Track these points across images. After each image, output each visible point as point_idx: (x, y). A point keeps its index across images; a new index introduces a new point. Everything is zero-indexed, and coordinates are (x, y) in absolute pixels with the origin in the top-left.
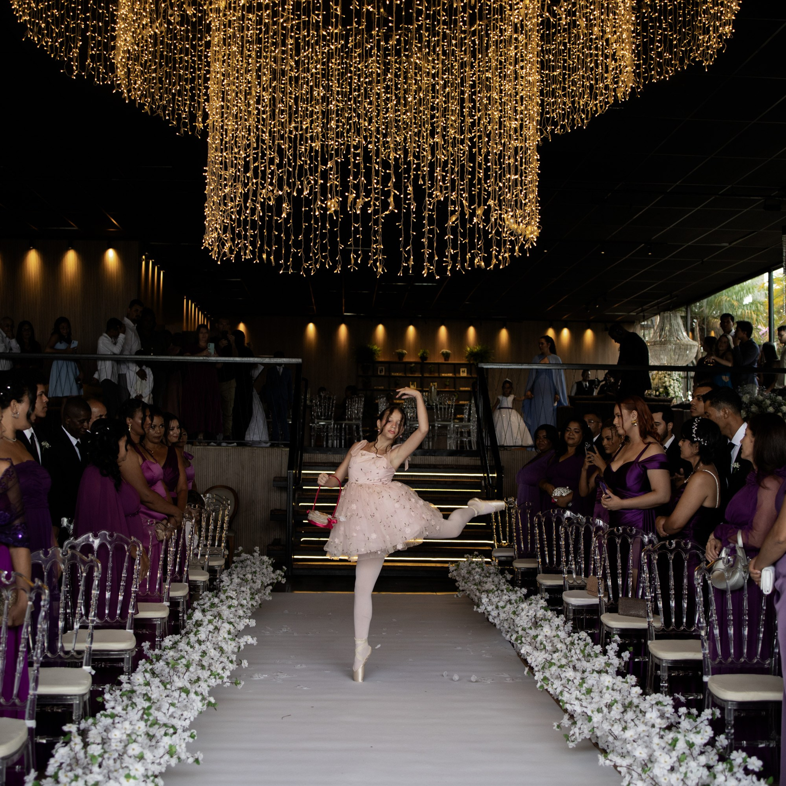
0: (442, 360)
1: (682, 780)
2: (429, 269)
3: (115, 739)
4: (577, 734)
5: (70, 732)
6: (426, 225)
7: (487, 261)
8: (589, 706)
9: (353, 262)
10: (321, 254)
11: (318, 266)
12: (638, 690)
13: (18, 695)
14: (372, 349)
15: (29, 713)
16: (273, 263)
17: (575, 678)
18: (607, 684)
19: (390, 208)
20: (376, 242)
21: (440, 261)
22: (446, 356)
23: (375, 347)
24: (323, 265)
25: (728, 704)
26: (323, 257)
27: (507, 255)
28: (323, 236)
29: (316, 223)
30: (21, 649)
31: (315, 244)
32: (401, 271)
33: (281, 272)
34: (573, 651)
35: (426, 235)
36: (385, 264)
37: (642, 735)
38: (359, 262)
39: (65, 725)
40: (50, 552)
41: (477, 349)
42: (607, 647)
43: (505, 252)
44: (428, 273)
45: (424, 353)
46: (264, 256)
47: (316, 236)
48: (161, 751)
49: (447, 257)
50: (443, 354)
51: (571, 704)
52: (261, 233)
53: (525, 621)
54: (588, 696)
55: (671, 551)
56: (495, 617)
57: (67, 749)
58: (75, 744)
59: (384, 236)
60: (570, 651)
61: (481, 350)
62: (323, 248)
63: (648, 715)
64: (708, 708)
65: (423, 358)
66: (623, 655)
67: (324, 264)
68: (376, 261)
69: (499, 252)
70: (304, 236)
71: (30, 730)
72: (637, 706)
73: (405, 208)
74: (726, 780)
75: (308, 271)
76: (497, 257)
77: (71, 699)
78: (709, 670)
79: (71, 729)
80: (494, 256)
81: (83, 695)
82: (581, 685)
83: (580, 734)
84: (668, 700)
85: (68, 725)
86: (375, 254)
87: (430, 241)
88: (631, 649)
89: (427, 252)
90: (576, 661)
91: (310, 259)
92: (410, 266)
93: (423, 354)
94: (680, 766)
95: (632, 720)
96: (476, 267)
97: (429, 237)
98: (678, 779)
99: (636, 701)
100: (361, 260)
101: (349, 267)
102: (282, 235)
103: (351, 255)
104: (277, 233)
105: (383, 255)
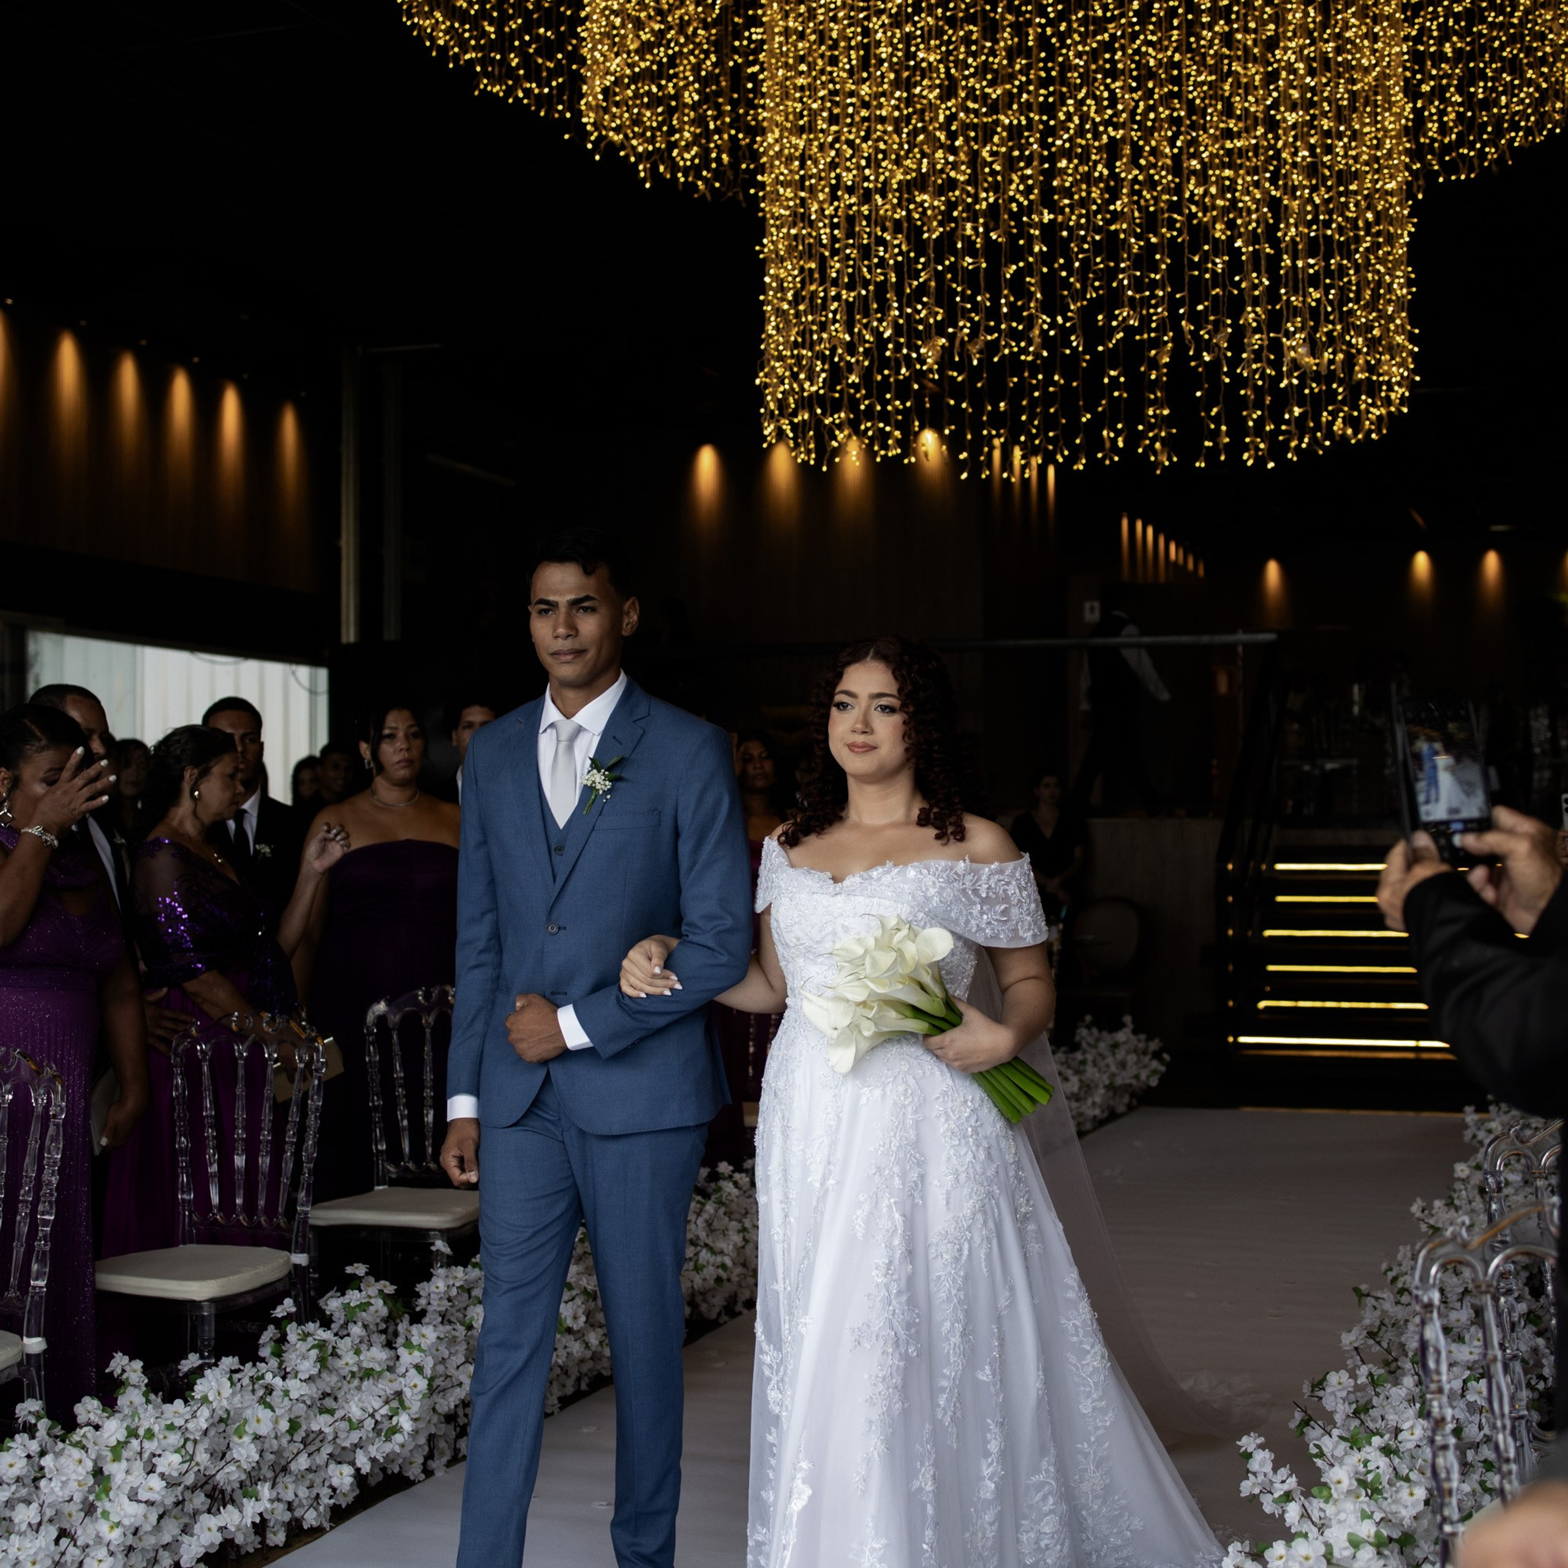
2: (1259, 450)
6: (1250, 362)
7: (1354, 423)
9: (1108, 445)
10: (1046, 435)
11: (1039, 460)
14: (1556, 600)
16: (948, 461)
21: (1277, 431)
26: (1050, 441)
28: (1047, 399)
32: (1202, 459)
33: (964, 477)
35: (1251, 382)
36: (1176, 444)
38: (1121, 444)
44: (1255, 458)
49: (1288, 423)
59: (1167, 388)
62: (1049, 422)
67: (1052, 454)
68: (1153, 441)
70: (1011, 403)
86: (1151, 427)
92: (1222, 447)
96: (1337, 439)
100: (1124, 442)
101: (1100, 455)
102: (964, 405)
103: (1105, 433)
104: (952, 402)
105: (1168, 428)
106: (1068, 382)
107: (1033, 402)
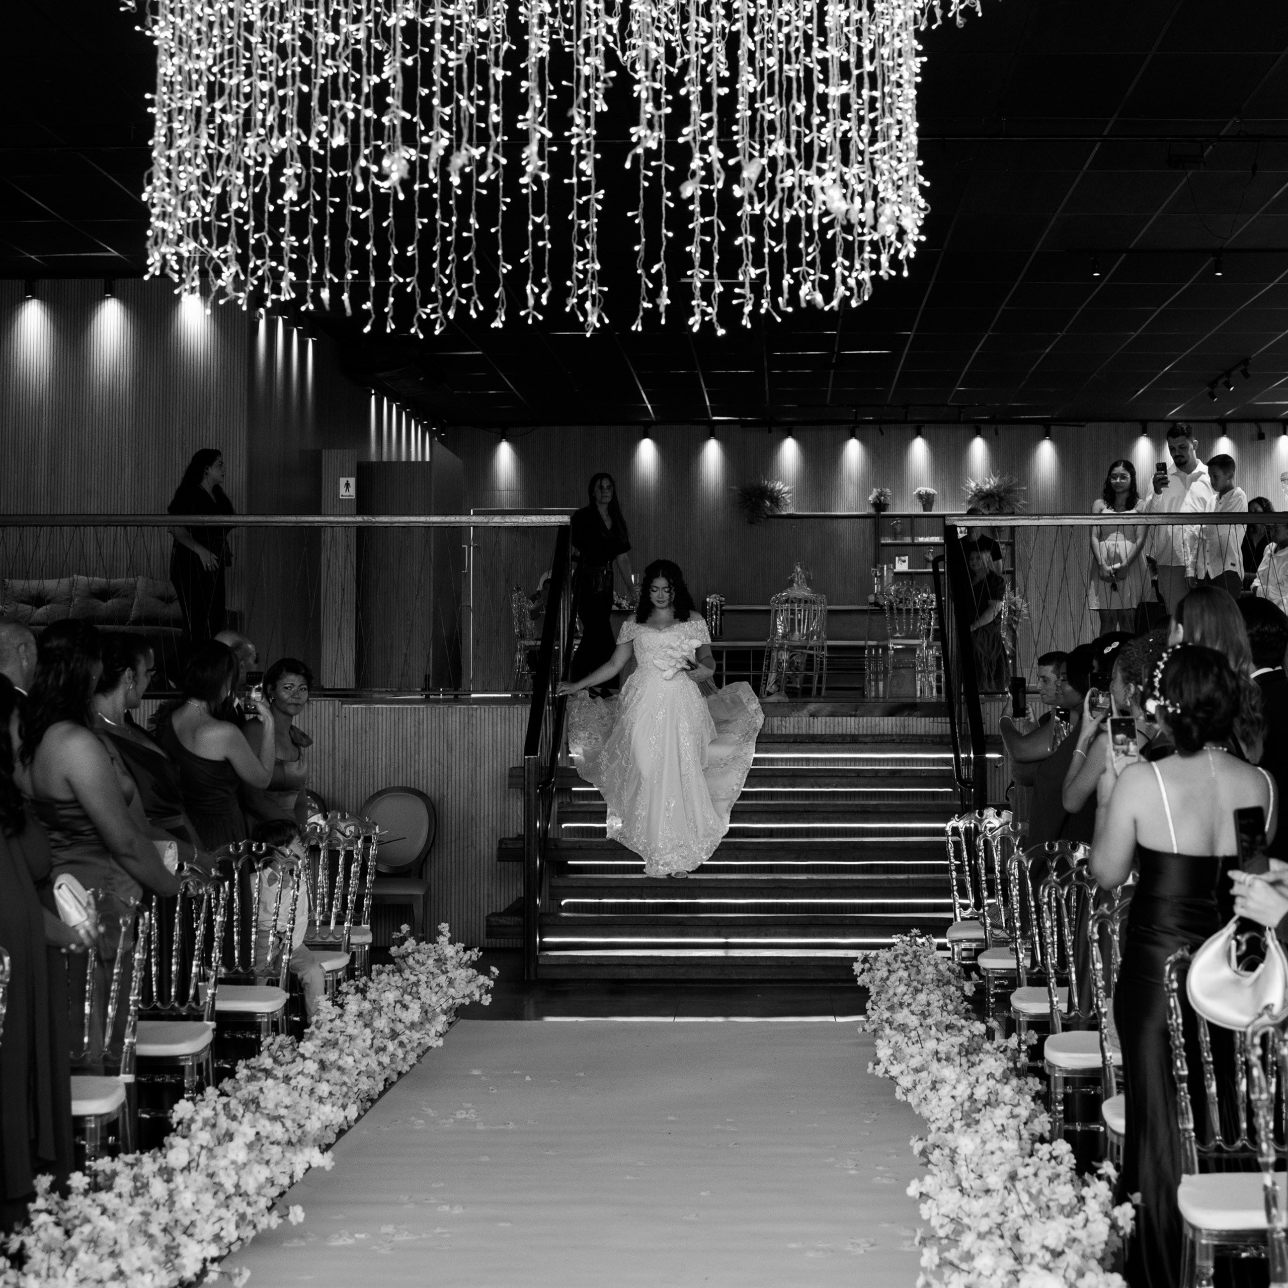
0: (918, 510)
2: (704, 313)
6: (697, 215)
7: (827, 289)
9: (531, 302)
10: (459, 286)
11: (451, 314)
14: (772, 490)
16: (349, 311)
20: (583, 255)
21: (728, 294)
22: (927, 500)
23: (779, 486)
27: (866, 275)
28: (462, 246)
29: (446, 217)
31: (444, 264)
32: (639, 321)
33: (367, 329)
35: (698, 237)
36: (606, 304)
38: (544, 301)
41: (990, 483)
43: (862, 269)
44: (703, 323)
45: (881, 494)
46: (325, 294)
47: (446, 247)
49: (742, 285)
50: (920, 496)
52: (318, 242)
53: (948, 1110)
56: (908, 1090)
59: (600, 240)
61: (998, 487)
62: (464, 272)
65: (879, 505)
67: (467, 307)
68: (583, 298)
69: (850, 269)
70: (420, 247)
73: (646, 178)
75: (427, 325)
76: (844, 282)
80: (838, 279)
86: (581, 283)
87: (706, 249)
89: (698, 277)
91: (433, 298)
92: (662, 309)
93: (878, 497)
96: (803, 305)
97: (702, 241)
100: (548, 299)
101: (522, 313)
102: (368, 247)
103: (528, 288)
104: (355, 243)
105: (601, 284)
106: (485, 228)
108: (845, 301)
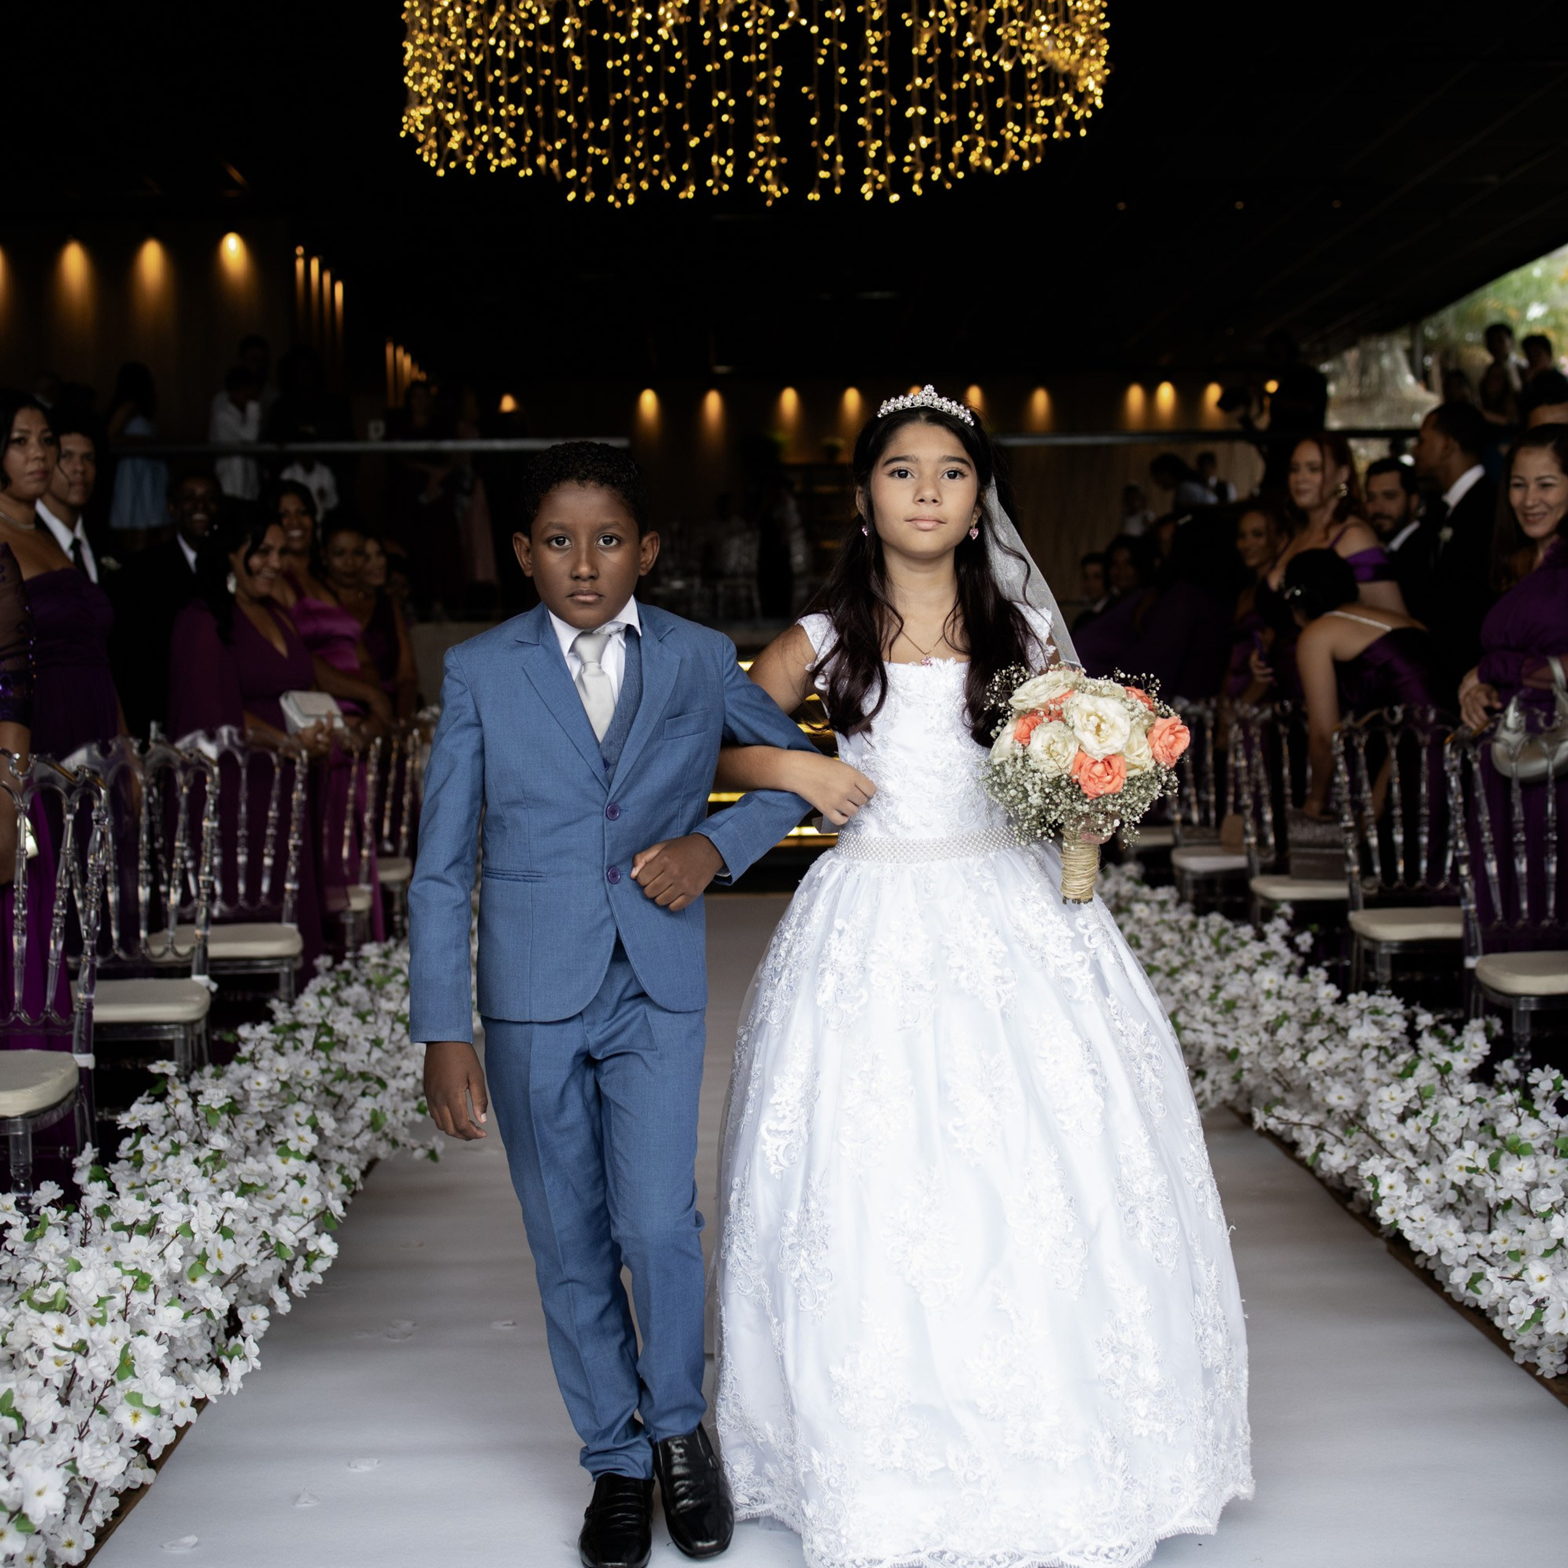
1: (1428, 1131)
2: (875, 182)
3: (257, 1091)
4: (1208, 1094)
5: (165, 1076)
6: (869, 90)
7: (997, 156)
8: (1231, 1034)
9: (717, 172)
11: (644, 185)
12: (1332, 991)
13: (56, 1005)
15: (80, 1038)
16: (558, 177)
17: (1201, 987)
18: (1266, 986)
19: (791, 14)
20: (764, 130)
21: (900, 163)
24: (655, 182)
25: (1518, 1002)
26: (655, 165)
27: (1037, 139)
28: (652, 121)
29: (637, 93)
30: (56, 911)
31: (636, 138)
32: (816, 190)
33: (571, 197)
34: (1195, 942)
35: (869, 111)
36: (784, 174)
37: (1341, 1068)
38: (730, 172)
39: (153, 1062)
40: (114, 747)
42: (1268, 928)
43: (1034, 132)
44: (875, 191)
46: (541, 161)
48: (356, 1126)
49: (912, 155)
51: (1194, 1031)
52: (531, 112)
54: (1229, 1017)
55: (1394, 729)
57: (159, 1107)
58: (177, 1101)
59: (776, 115)
60: (1190, 942)
62: (653, 146)
63: (1353, 1034)
64: (1477, 1017)
66: (1299, 940)
67: (659, 179)
68: (763, 169)
69: (1021, 135)
70: (613, 121)
71: (83, 1072)
72: (1331, 1020)
73: (820, 57)
74: (1519, 1124)
75: (622, 195)
76: (1016, 146)
77: (169, 1030)
78: (1476, 947)
79: (166, 1071)
80: (1009, 144)
81: (192, 1024)
82: (1213, 998)
83: (1213, 1092)
84: (1394, 1004)
85: (160, 1063)
86: (760, 156)
87: (876, 120)
88: (1315, 927)
89: (872, 146)
90: (1202, 962)
91: (627, 169)
92: (837, 178)
94: (1424, 1107)
95: (1322, 1042)
96: (974, 170)
97: (874, 114)
98: (1419, 1129)
99: (1328, 1009)
100: (734, 170)
101: (708, 184)
103: (714, 159)
105: (779, 156)
106: (672, 103)
107: (637, 122)
108: (1015, 166)
